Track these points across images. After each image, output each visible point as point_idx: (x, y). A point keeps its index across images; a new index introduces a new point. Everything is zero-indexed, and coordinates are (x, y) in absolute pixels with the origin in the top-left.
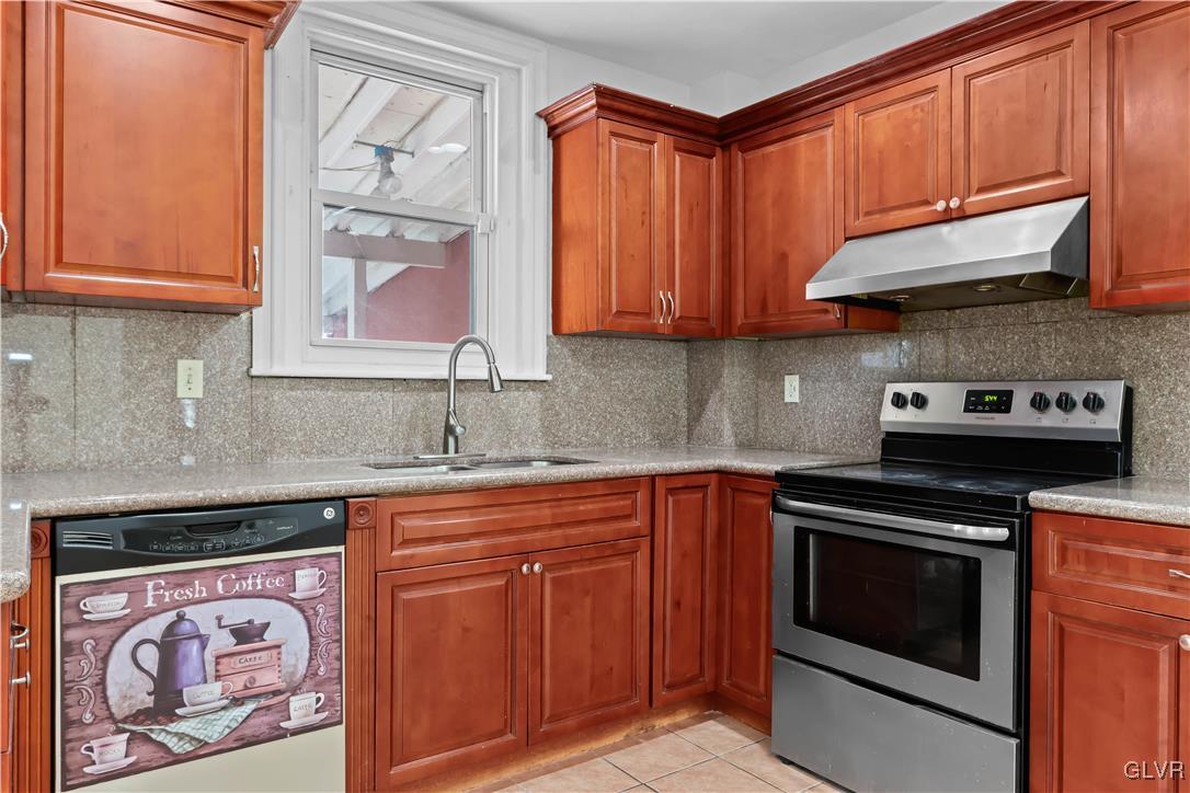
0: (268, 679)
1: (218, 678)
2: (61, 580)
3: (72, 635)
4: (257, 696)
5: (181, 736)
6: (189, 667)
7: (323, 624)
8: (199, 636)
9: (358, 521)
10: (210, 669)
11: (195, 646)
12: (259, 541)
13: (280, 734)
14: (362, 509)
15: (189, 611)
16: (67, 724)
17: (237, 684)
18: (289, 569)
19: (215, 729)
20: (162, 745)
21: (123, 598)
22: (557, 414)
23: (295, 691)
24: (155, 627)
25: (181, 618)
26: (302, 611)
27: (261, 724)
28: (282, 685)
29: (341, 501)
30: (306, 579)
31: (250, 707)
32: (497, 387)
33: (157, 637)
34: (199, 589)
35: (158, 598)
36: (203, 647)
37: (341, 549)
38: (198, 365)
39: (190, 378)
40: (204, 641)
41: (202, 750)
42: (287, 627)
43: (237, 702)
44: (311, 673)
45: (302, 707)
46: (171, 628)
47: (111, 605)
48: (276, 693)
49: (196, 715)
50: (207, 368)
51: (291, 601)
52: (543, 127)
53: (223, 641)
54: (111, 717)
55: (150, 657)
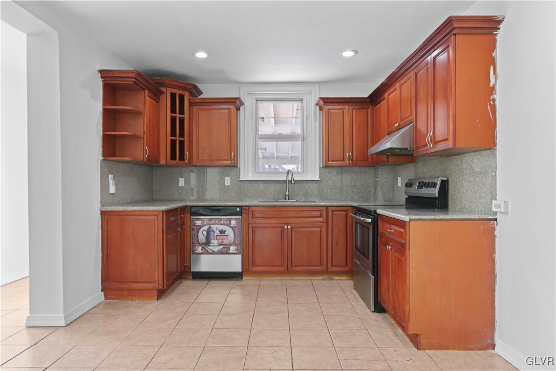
0: (226, 242)
1: (217, 240)
2: (192, 217)
3: (193, 227)
4: (224, 245)
5: (210, 249)
6: (212, 237)
7: (237, 233)
8: (213, 231)
9: (244, 211)
10: (215, 237)
11: (213, 233)
12: (224, 214)
13: (229, 254)
14: (245, 209)
15: (212, 226)
16: (193, 243)
17: (220, 241)
18: (230, 220)
19: (217, 249)
20: (207, 250)
21: (201, 222)
22: (323, 190)
23: (231, 245)
24: (206, 228)
25: (210, 227)
26: (232, 229)
27: (224, 250)
28: (228, 243)
29: (241, 207)
30: (233, 223)
31: (222, 247)
32: (293, 182)
33: (206, 229)
34: (213, 222)
35: (206, 223)
36: (214, 233)
37: (241, 217)
38: (229, 178)
39: (228, 181)
40: (214, 232)
41: (214, 253)
42: (229, 232)
43: (220, 245)
44: (234, 242)
45: (232, 249)
46: (209, 229)
47: (199, 223)
48: (228, 245)
49: (213, 246)
50: (231, 179)
51: (230, 227)
52: (318, 108)
53: (217, 233)
54: (199, 243)
55: (205, 233)
